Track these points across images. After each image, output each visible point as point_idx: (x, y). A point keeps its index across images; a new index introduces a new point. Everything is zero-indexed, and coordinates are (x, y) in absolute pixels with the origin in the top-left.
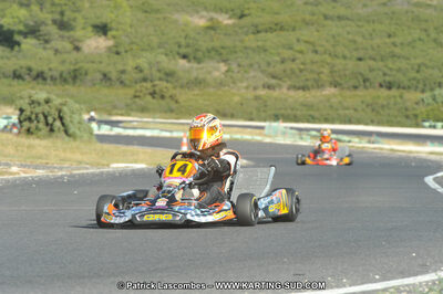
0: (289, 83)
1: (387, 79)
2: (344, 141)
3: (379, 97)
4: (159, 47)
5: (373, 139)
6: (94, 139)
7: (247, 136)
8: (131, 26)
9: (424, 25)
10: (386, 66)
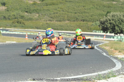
0: (56, 19)
1: (83, 18)
2: (71, 36)
3: (80, 24)
4: (20, 9)
6: (1, 35)
8: (12, 3)
9: (93, 4)
10: (83, 15)
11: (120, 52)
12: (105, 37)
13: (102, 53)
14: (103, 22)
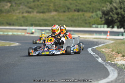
0: (37, 10)
1: (77, 8)
3: (74, 15)
5: (72, 33)
7: (19, 33)
10: (77, 2)
11: (123, 56)
12: (108, 34)
13: (97, 59)
14: (106, 13)
